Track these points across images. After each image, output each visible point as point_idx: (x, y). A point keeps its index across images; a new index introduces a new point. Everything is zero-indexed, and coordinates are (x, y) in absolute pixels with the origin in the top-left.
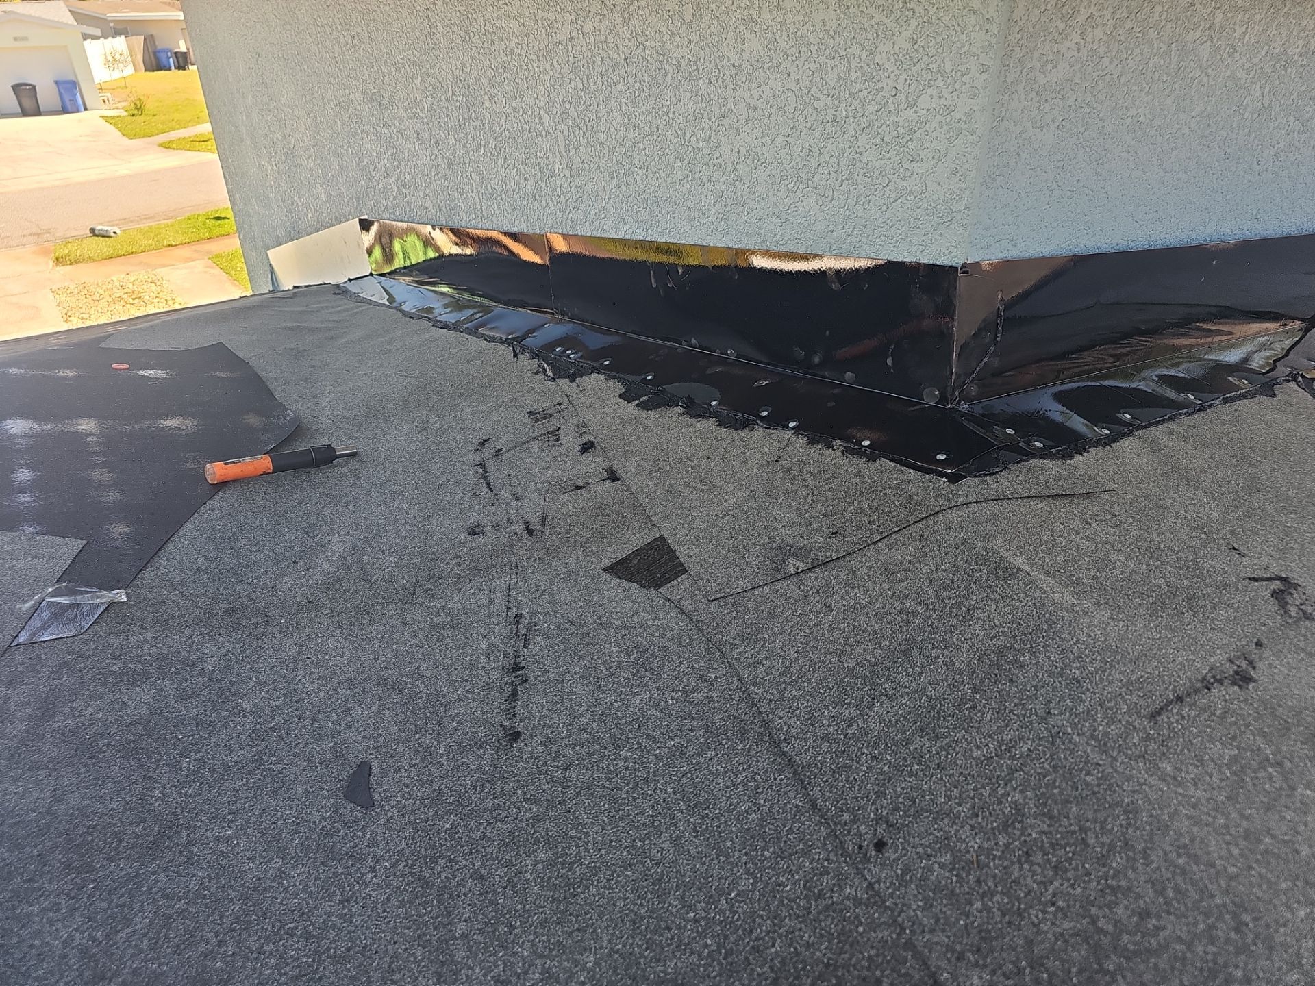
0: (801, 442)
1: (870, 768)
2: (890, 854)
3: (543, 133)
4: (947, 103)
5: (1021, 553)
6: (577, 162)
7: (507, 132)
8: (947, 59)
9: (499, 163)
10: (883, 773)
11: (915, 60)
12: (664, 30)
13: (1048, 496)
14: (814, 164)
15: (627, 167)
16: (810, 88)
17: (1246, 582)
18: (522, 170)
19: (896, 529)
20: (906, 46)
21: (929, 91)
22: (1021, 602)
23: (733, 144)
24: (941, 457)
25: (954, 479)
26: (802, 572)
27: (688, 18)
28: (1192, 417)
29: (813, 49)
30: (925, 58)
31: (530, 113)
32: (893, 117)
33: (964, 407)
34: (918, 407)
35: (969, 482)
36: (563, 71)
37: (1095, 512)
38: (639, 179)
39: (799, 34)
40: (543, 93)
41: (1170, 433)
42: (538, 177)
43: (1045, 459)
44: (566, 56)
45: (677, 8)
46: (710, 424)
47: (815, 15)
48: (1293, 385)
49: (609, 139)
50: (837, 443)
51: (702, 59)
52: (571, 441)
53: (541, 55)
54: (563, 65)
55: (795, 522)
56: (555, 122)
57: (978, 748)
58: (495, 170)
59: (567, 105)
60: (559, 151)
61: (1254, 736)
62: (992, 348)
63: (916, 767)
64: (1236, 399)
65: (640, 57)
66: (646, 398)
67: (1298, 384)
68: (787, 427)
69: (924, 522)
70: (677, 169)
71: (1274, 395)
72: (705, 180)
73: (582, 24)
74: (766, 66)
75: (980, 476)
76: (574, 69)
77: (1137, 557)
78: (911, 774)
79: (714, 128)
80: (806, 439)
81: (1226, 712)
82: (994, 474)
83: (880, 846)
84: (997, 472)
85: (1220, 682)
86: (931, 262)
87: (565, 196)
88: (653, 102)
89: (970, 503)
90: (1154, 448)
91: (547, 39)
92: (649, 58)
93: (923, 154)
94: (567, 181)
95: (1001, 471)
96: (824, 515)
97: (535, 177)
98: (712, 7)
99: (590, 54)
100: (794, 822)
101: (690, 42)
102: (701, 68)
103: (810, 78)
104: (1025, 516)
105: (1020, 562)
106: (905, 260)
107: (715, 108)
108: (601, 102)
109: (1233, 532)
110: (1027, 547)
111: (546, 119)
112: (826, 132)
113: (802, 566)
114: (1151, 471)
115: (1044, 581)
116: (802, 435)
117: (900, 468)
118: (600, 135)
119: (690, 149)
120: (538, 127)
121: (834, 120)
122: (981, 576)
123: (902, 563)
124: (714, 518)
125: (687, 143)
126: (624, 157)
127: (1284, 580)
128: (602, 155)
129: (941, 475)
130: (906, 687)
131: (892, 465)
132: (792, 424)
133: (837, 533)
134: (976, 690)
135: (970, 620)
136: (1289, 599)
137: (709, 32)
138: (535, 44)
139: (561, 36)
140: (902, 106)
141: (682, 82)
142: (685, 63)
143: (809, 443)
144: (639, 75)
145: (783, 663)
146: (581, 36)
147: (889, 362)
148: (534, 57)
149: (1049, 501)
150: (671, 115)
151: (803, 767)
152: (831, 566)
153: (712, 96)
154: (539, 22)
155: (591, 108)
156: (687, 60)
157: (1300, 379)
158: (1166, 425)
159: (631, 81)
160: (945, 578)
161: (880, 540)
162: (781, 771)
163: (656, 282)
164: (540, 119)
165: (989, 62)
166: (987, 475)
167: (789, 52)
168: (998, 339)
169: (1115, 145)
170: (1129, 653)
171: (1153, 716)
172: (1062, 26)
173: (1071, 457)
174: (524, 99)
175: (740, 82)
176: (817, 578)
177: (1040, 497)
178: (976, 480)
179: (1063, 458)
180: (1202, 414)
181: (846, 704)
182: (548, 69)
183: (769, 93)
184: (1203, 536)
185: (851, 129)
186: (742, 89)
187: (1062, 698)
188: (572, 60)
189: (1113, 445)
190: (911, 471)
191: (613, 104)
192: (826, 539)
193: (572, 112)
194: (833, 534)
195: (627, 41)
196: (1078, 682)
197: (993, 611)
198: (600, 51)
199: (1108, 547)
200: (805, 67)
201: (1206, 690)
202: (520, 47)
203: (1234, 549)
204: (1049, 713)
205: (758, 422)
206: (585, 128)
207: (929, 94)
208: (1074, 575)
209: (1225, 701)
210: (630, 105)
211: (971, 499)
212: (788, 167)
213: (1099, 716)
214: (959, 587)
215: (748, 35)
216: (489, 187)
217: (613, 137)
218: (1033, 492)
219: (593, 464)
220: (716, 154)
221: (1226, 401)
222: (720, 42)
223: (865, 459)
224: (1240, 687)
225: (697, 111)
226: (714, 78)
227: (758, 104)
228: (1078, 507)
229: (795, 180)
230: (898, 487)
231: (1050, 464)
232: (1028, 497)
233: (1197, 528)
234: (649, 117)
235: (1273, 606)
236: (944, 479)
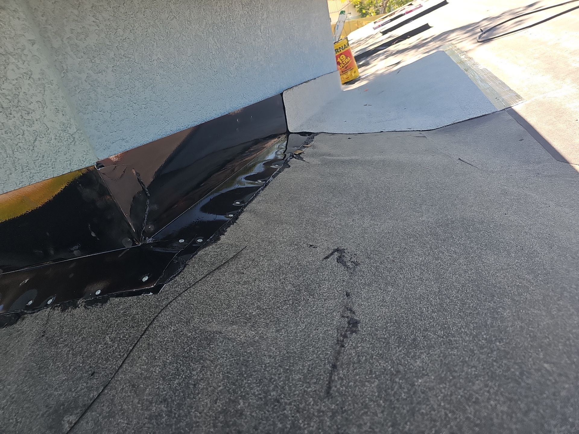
0: (57, 312)
13: (215, 270)
17: (324, 262)
19: (131, 348)
22: (223, 358)
24: (145, 279)
25: (156, 291)
26: (75, 424)
28: (264, 190)
33: (149, 240)
34: (123, 253)
35: (166, 287)
37: (243, 264)
41: (259, 202)
43: (205, 247)
50: (80, 301)
55: (64, 380)
62: (148, 201)
64: (276, 174)
67: (295, 158)
68: (46, 305)
69: (147, 332)
75: (172, 279)
80: (60, 308)
82: (179, 274)
84: (181, 272)
85: (346, 336)
89: (171, 302)
95: (184, 269)
96: (83, 363)
109: (306, 238)
113: (73, 419)
115: (232, 330)
116: (57, 306)
122: (194, 353)
123: (141, 374)
127: (337, 250)
129: (148, 291)
132: (49, 302)
133: (94, 373)
136: (345, 259)
143: (63, 310)
147: (93, 234)
149: (217, 273)
152: (95, 406)
158: (256, 199)
161: (123, 362)
166: (175, 276)
168: (149, 195)
173: (219, 239)
176: (87, 423)
177: (211, 273)
179: (215, 241)
180: (268, 187)
184: (296, 247)
189: (237, 221)
192: (87, 383)
194: (92, 375)
199: (257, 282)
201: (343, 348)
203: (311, 246)
205: (26, 311)
209: (354, 348)
211: (171, 299)
218: (205, 272)
224: (355, 332)
228: (233, 267)
230: (125, 315)
233: (291, 244)
235: (342, 268)
236: (151, 294)
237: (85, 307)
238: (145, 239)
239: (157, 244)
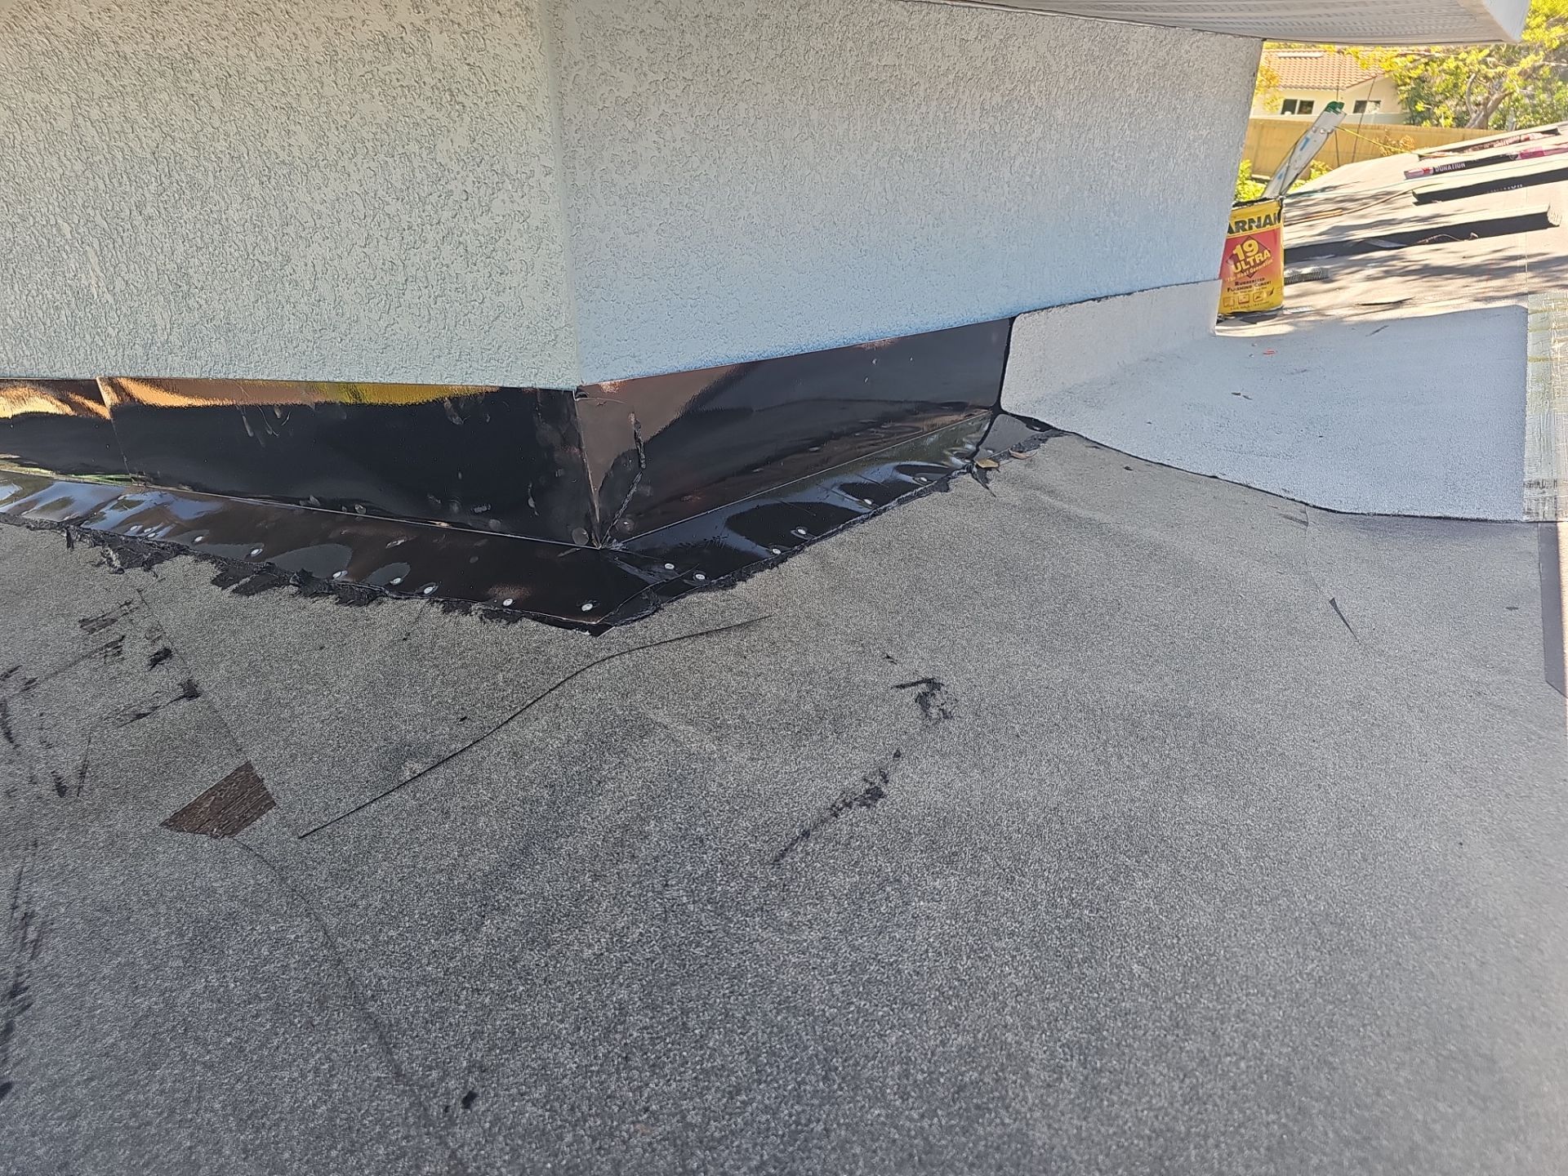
0: (436, 610)
1: (469, 1006)
2: (480, 1106)
3: (67, 247)
4: (522, 209)
5: (662, 705)
6: (119, 284)
7: (18, 248)
8: (509, 159)
9: (16, 289)
10: (484, 1006)
11: (478, 160)
12: (192, 119)
13: (702, 634)
14: (401, 279)
15: (185, 288)
16: (376, 191)
17: (892, 692)
18: (50, 296)
19: (530, 702)
20: (466, 144)
21: (501, 195)
22: (654, 761)
23: (305, 256)
24: (587, 607)
25: (596, 631)
26: (419, 775)
27: (218, 104)
28: (866, 524)
29: (369, 145)
30: (487, 157)
31: (45, 223)
32: (471, 225)
33: (617, 546)
34: (568, 552)
35: (614, 632)
36: (76, 168)
37: (752, 643)
38: (203, 302)
39: (349, 127)
40: (55, 196)
41: (841, 544)
42: (73, 305)
43: (703, 592)
44: (75, 149)
45: (201, 92)
46: (328, 603)
47: (361, 106)
48: (968, 477)
49: (155, 253)
50: (475, 606)
51: (245, 155)
52: (138, 650)
53: (42, 147)
54: (74, 161)
55: (419, 714)
56: (79, 233)
57: (590, 946)
58: (13, 298)
59: (90, 210)
60: (93, 271)
61: (876, 856)
62: (639, 476)
63: (521, 988)
64: (912, 498)
65: (170, 151)
66: (248, 579)
67: (973, 475)
68: (422, 594)
69: (561, 688)
70: (246, 289)
71: (948, 490)
72: (283, 301)
73: (88, 109)
74: (322, 164)
75: (627, 623)
76: (89, 165)
77: (789, 684)
78: (515, 999)
79: (278, 239)
80: (442, 606)
81: (851, 837)
82: (643, 618)
83: (469, 1100)
84: (646, 616)
85: (849, 805)
86: (547, 387)
87: (113, 328)
88: (199, 207)
89: (613, 656)
90: (824, 564)
91: (46, 127)
92: (181, 153)
93: (510, 265)
94: (112, 308)
95: (653, 614)
96: (454, 699)
97: (69, 304)
98: (243, 92)
99: (105, 147)
100: (372, 1101)
101: (227, 134)
102: (247, 166)
103: (373, 179)
104: (673, 661)
105: (662, 717)
106: (521, 386)
107: (274, 213)
108: (134, 208)
109: (890, 641)
110: (671, 697)
111: (66, 229)
112: (405, 241)
113: (419, 768)
114: (817, 587)
115: (684, 731)
116: (438, 601)
117: (545, 627)
118: (141, 249)
119: (256, 263)
120: (58, 240)
121: (410, 228)
122: (616, 741)
123: (532, 742)
124: (319, 725)
125: (251, 256)
126: (179, 275)
127: (928, 681)
128: (149, 274)
129: (583, 628)
130: (522, 893)
131: (534, 624)
132: (428, 590)
133: (466, 718)
134: (596, 877)
135: (600, 794)
136: (931, 701)
137: (246, 122)
138: (31, 133)
139: (63, 123)
140: (477, 212)
141: (228, 182)
142: (226, 159)
143: (445, 611)
144: (174, 173)
145: (383, 897)
146: (89, 124)
147: (531, 503)
148: (34, 150)
149: (703, 640)
150: (224, 222)
151: (391, 1025)
152: (453, 762)
153: (267, 199)
154: (30, 105)
155: (122, 215)
156: (228, 156)
157: (975, 470)
158: (839, 536)
159: (166, 181)
160: (576, 750)
161: (512, 718)
162: (363, 1040)
163: (252, 430)
164: (59, 230)
165: (551, 164)
166: (635, 621)
167: (343, 148)
168: (643, 466)
169: (732, 248)
170: (760, 795)
171: (776, 861)
172: (630, 125)
173: (733, 586)
174: (32, 204)
175: (296, 183)
176: (436, 779)
177: (693, 636)
178: (622, 628)
179: (725, 588)
180: (877, 518)
181: (451, 931)
182: (55, 164)
183: (331, 196)
184: (860, 649)
185: (430, 237)
186: (300, 191)
187: (683, 864)
188: (84, 155)
189: (780, 566)
190: (554, 628)
191: (149, 210)
192: (451, 729)
193: (99, 219)
194: (462, 720)
195: (149, 131)
196: (702, 841)
197: (624, 778)
198: (118, 143)
199: (760, 679)
200: (366, 166)
201: (834, 818)
202: (11, 136)
203: (888, 657)
204: (667, 885)
205: (387, 592)
206: (120, 240)
207: (501, 198)
208: (718, 718)
209: (852, 825)
210: (170, 210)
211: (614, 652)
212: (373, 283)
213: (719, 875)
214: (591, 759)
215: (292, 127)
216: (9, 321)
217: (159, 251)
218: (685, 632)
219: (167, 677)
220: (288, 269)
221: (901, 503)
222: (262, 135)
223: (505, 622)
224: (868, 806)
225: (254, 218)
226: (265, 179)
227: (322, 208)
228: (733, 641)
229: (385, 298)
230: (537, 651)
231: (708, 596)
232: (679, 639)
233: (855, 642)
234: (198, 226)
235: (917, 711)
236: (587, 633)
237: (481, 618)
238: (611, 541)
239: (627, 556)
